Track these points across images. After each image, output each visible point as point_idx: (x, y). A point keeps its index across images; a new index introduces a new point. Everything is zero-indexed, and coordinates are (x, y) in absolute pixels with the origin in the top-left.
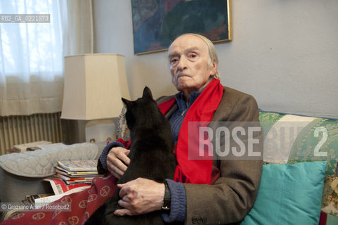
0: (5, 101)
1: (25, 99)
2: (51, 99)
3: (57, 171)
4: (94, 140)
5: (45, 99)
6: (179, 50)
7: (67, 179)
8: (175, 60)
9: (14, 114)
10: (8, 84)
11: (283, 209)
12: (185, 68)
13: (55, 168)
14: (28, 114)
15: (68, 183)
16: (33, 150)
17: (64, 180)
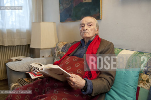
0: (6, 40)
1: (14, 39)
2: (25, 39)
3: (31, 69)
4: (43, 56)
5: (22, 39)
6: (85, 22)
7: (36, 72)
8: (83, 26)
9: (10, 45)
10: (7, 33)
11: (124, 86)
12: (87, 30)
13: (30, 68)
14: (16, 45)
15: (36, 74)
16: (20, 60)
17: (34, 73)
